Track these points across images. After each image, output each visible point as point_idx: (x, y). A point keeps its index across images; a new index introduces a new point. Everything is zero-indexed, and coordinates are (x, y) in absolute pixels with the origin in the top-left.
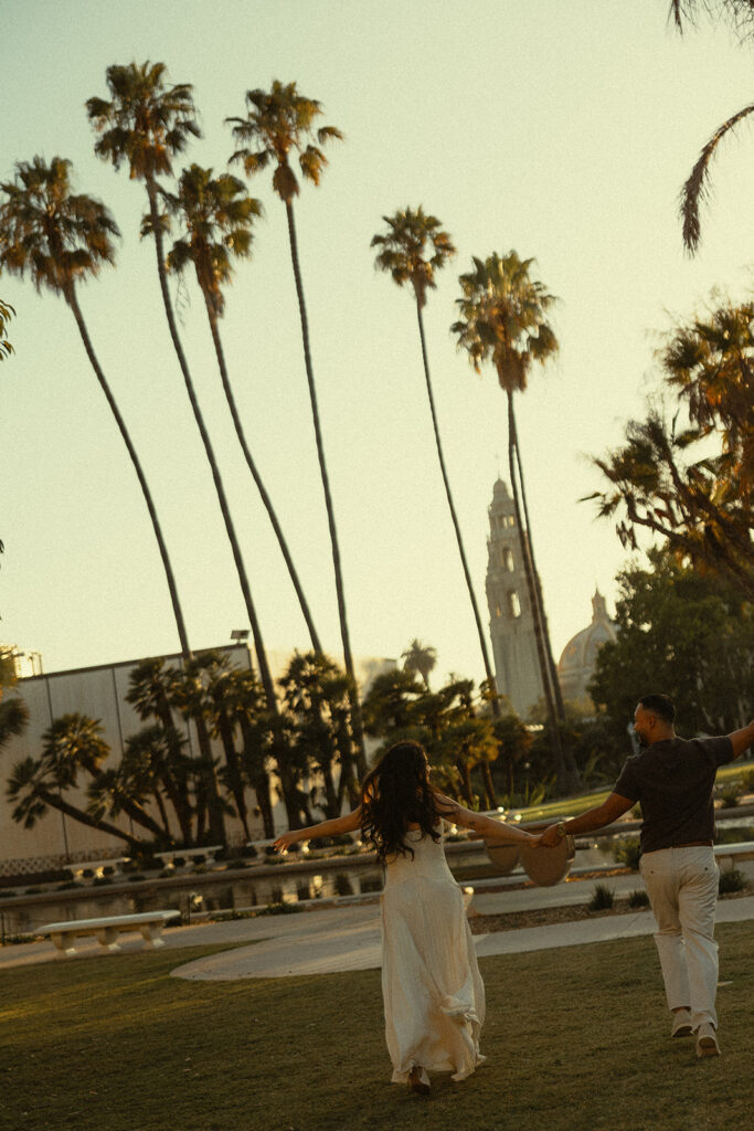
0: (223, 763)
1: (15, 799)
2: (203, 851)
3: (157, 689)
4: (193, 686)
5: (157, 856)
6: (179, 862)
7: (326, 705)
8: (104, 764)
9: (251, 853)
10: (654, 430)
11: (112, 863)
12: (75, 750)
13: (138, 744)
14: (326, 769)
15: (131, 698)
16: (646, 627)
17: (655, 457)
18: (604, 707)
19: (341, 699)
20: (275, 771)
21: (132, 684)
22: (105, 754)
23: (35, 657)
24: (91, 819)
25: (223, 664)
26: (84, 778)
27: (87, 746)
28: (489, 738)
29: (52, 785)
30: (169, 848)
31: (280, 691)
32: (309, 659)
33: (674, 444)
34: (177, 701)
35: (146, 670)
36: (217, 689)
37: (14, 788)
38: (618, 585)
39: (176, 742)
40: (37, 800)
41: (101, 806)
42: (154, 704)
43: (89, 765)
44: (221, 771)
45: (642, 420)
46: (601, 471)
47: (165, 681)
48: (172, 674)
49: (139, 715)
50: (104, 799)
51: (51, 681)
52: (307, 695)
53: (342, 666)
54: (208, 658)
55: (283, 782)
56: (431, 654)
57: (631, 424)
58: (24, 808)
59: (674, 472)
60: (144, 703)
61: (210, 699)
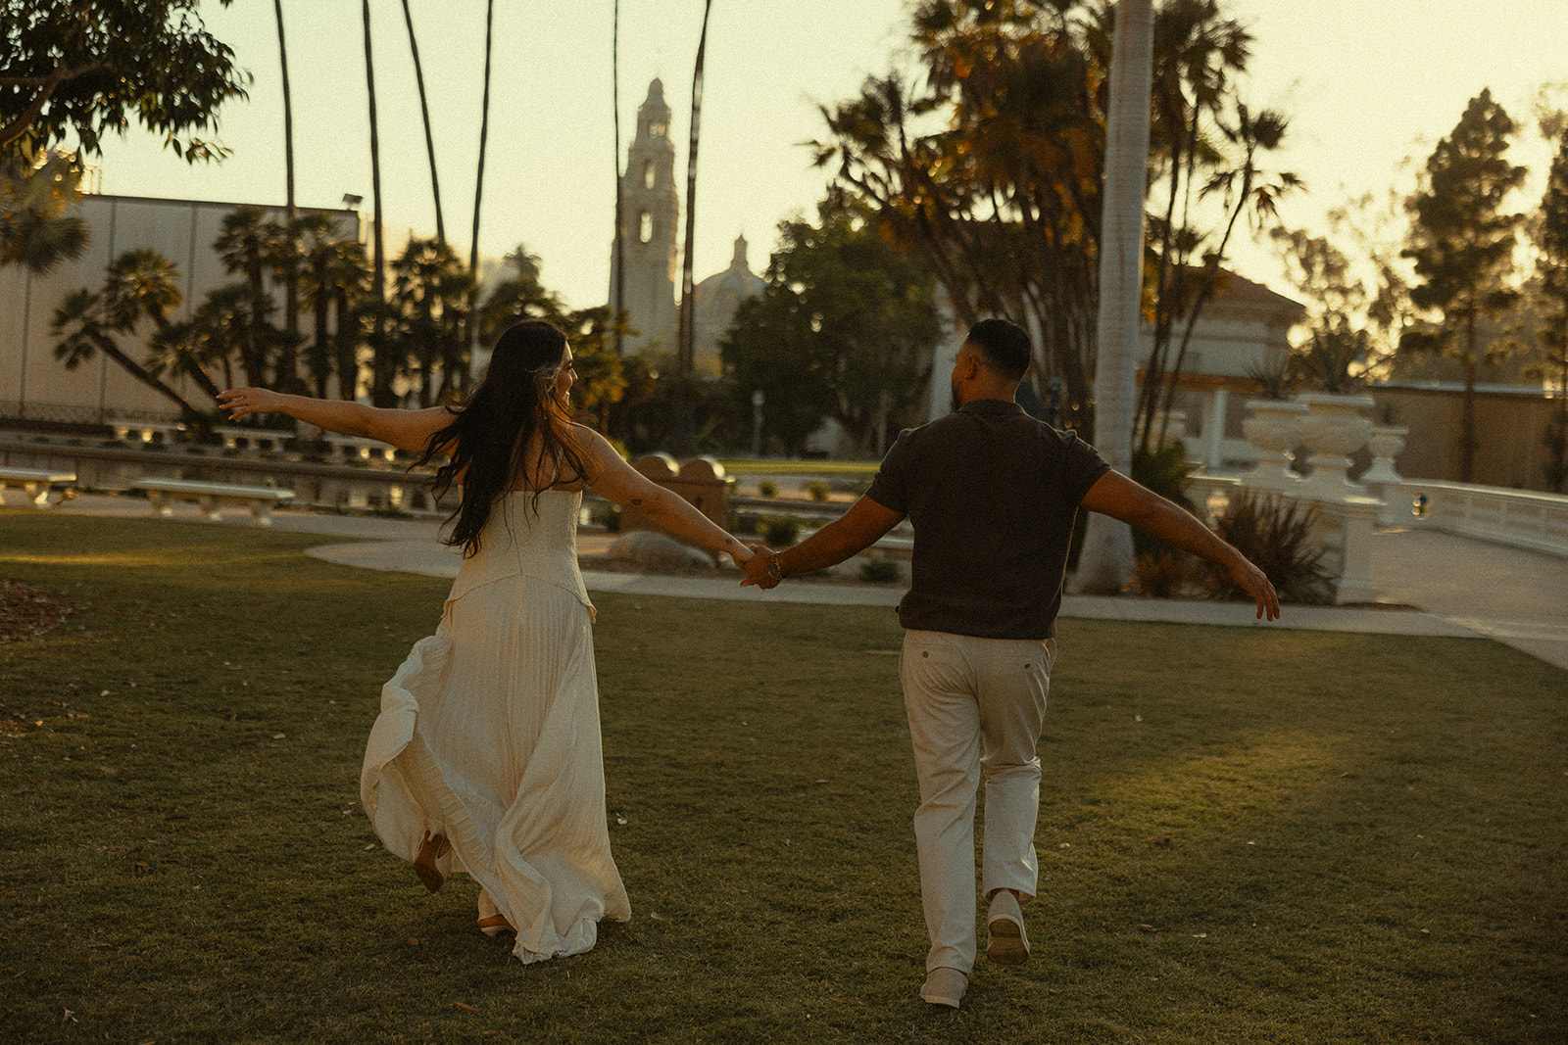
0: (311, 342)
1: (61, 333)
2: (272, 436)
3: (251, 242)
4: (293, 247)
5: (218, 430)
6: (242, 442)
7: (438, 300)
8: (174, 314)
9: (327, 448)
10: (892, 89)
11: (164, 428)
12: (143, 292)
13: (221, 300)
14: (425, 372)
15: (220, 245)
16: (798, 288)
17: (885, 119)
18: (730, 368)
19: (458, 298)
20: (368, 364)
21: (223, 230)
22: (176, 303)
23: (96, 172)
24: (148, 375)
25: (332, 231)
26: (146, 326)
27: (157, 291)
28: (615, 377)
29: (107, 326)
30: (233, 424)
31: (390, 276)
32: (430, 245)
33: (909, 110)
34: (272, 260)
35: (242, 217)
36: (321, 256)
37: (62, 319)
38: (778, 234)
39: (263, 306)
40: (87, 340)
41: (161, 362)
42: (244, 259)
43: (155, 311)
44: (308, 351)
45: (882, 75)
46: (822, 119)
47: (262, 234)
48: (273, 229)
49: (225, 268)
50: (167, 354)
51: (119, 204)
52: (419, 285)
53: (466, 260)
54: (316, 219)
55: (376, 377)
56: (535, 263)
57: (871, 79)
58: (69, 345)
59: (903, 139)
60: (231, 255)
61: (310, 268)
